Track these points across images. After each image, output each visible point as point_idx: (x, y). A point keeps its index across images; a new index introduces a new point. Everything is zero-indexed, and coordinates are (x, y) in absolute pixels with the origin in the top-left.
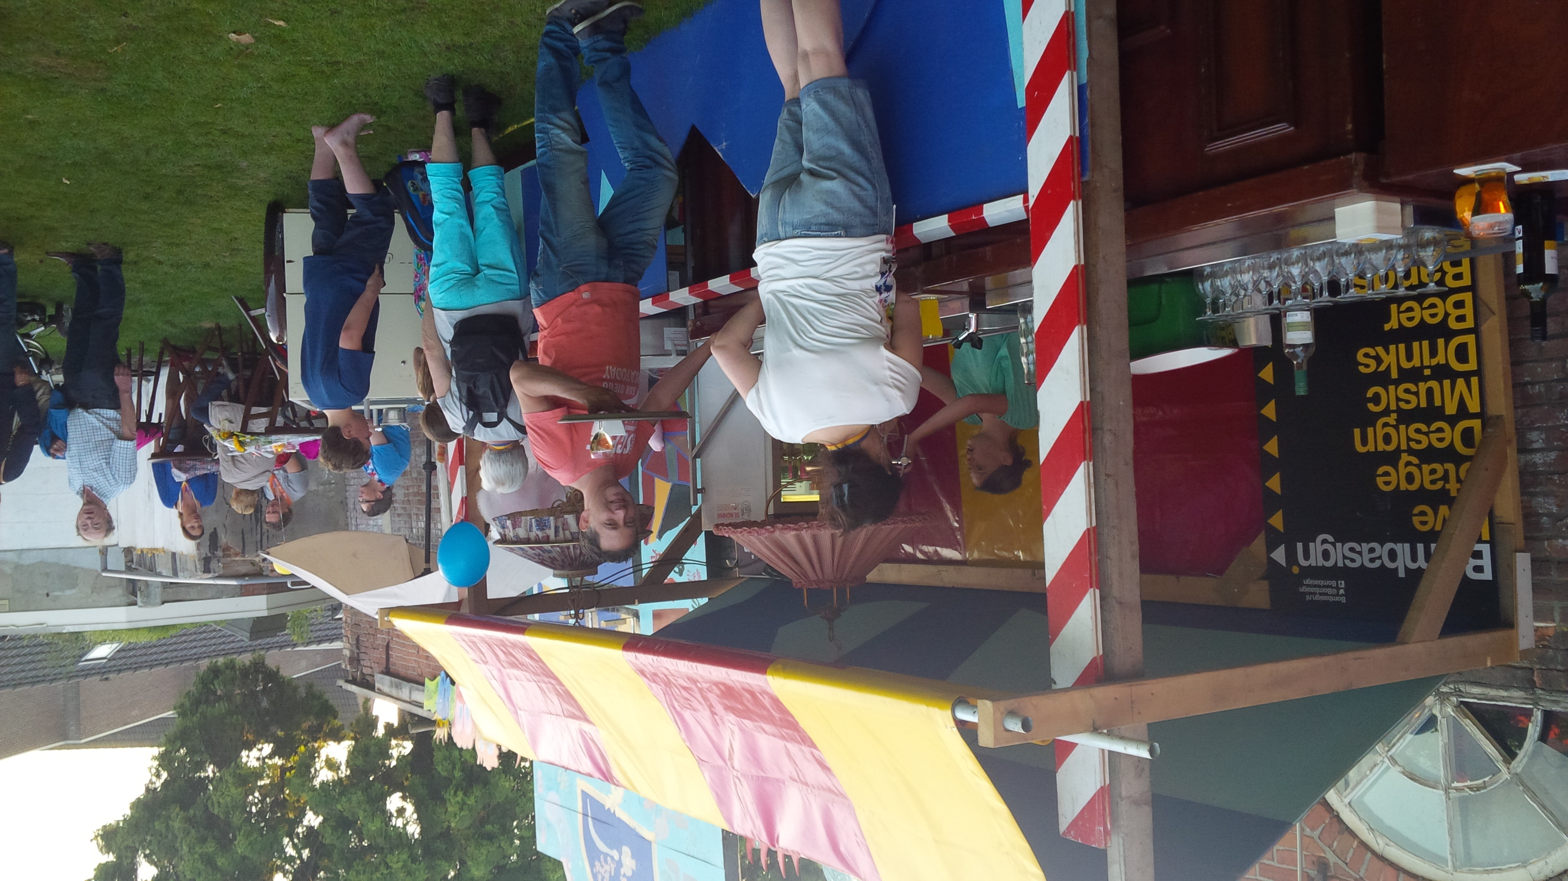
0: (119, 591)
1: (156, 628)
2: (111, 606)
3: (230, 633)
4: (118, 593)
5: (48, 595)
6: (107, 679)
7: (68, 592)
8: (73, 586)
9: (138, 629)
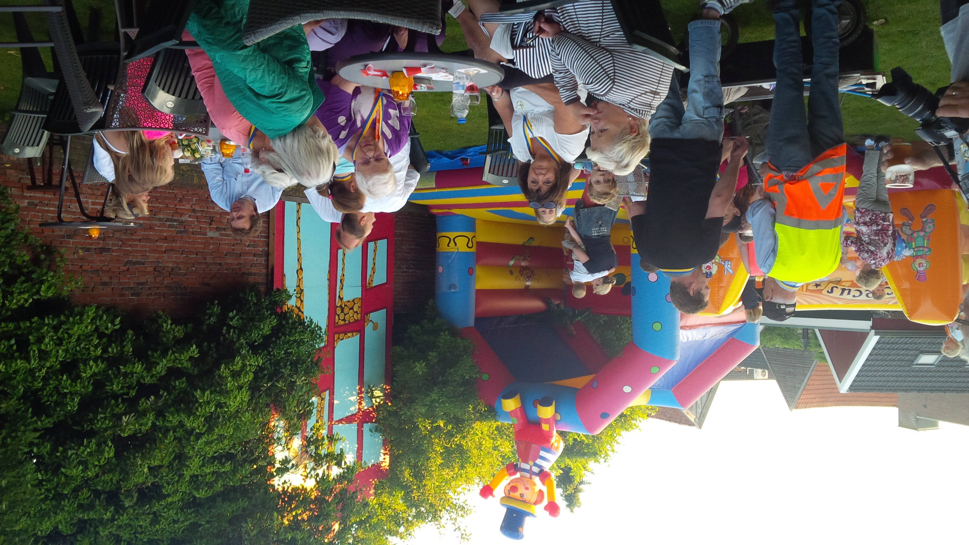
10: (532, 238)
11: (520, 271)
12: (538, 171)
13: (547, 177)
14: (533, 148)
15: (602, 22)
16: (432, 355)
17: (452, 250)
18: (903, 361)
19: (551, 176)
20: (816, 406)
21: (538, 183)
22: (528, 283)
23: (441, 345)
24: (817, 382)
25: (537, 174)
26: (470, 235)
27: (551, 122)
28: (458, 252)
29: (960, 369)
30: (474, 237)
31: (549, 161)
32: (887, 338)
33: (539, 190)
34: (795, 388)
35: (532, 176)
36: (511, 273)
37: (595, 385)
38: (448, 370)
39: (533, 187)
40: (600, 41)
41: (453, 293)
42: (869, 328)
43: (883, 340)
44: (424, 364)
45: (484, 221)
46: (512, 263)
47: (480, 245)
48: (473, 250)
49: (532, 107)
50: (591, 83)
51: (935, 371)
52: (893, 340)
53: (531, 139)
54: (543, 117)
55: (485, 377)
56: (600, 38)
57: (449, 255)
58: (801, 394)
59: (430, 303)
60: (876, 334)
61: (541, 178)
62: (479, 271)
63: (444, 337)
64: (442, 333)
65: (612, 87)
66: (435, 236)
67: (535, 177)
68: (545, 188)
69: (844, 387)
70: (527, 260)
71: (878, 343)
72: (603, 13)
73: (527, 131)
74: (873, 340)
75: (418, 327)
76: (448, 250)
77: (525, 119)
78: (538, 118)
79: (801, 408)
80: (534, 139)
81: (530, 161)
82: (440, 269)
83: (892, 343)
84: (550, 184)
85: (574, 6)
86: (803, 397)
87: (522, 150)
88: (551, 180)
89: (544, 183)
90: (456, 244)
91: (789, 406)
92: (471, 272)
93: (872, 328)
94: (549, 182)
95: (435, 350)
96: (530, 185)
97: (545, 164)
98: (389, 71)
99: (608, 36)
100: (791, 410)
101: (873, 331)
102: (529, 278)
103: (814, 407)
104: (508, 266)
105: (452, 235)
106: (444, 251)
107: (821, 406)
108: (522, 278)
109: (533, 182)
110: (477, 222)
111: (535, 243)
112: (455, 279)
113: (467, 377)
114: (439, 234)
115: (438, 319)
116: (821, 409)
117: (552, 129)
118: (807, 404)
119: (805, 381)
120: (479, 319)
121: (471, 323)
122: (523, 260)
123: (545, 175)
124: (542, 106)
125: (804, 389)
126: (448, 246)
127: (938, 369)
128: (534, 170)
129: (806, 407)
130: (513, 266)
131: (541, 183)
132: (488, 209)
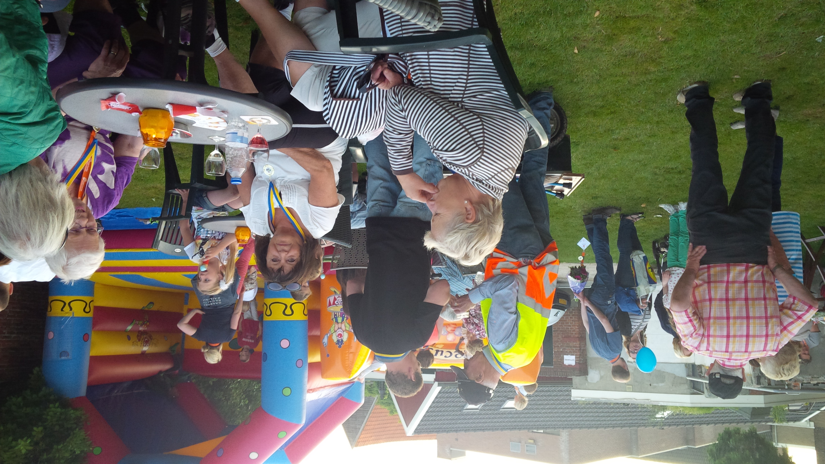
0: (686, 387)
1: (704, 408)
2: (682, 394)
3: (740, 414)
4: (685, 387)
5: (650, 385)
6: (663, 429)
7: (661, 385)
8: (663, 381)
9: (694, 407)
10: (152, 303)
11: (138, 336)
12: (279, 248)
13: (290, 254)
14: (275, 218)
15: (467, 79)
16: (37, 430)
17: (67, 315)
18: (456, 406)
19: (295, 253)
20: (372, 444)
21: (279, 261)
22: (145, 349)
23: (49, 417)
24: (373, 423)
25: (278, 251)
26: (87, 299)
27: (305, 192)
28: (73, 317)
29: (496, 412)
30: (92, 301)
31: (293, 235)
32: (447, 389)
33: (281, 269)
34: (356, 429)
35: (272, 254)
36: (129, 338)
37: (220, 453)
38: (55, 447)
39: (273, 266)
40: (462, 101)
41: (65, 360)
42: (433, 380)
43: (444, 390)
44: (29, 441)
45: (104, 285)
46: (129, 328)
47: (98, 309)
48: (90, 315)
49: (283, 174)
50: (452, 151)
51: (479, 414)
52: (451, 390)
53: (276, 209)
54: (296, 185)
55: (97, 451)
56: (463, 98)
57: (61, 320)
58: (361, 434)
59: (35, 372)
60: (439, 385)
61: (283, 256)
62: (94, 337)
63: (53, 409)
64: (51, 405)
65: (480, 158)
66: (47, 299)
67: (276, 254)
68: (288, 268)
69: (410, 430)
70: (146, 324)
71: (440, 392)
72: (468, 68)
73: (273, 200)
74: (436, 390)
75: (20, 399)
76: (60, 314)
77: (272, 185)
78: (290, 186)
79: (360, 446)
80: (280, 209)
81: (269, 235)
82: (51, 335)
83: (450, 392)
84: (294, 263)
85: (428, 55)
86: (362, 436)
87: (259, 221)
88: (295, 258)
89: (287, 261)
90: (71, 309)
91: (351, 445)
92: (86, 338)
93: (436, 380)
94: (293, 261)
95: (40, 424)
96: (270, 263)
97: (288, 239)
98: (142, 107)
99: (474, 97)
100: (352, 448)
101: (436, 383)
102: (146, 343)
103: (370, 444)
104: (125, 331)
105: (67, 299)
106: (56, 315)
107: (376, 443)
108: (139, 343)
109: (274, 260)
110: (96, 285)
111: (154, 308)
112: (68, 346)
113: (78, 452)
114: (51, 298)
115: (44, 388)
116: (375, 445)
117: (306, 200)
118: (365, 442)
119: (365, 422)
120: (91, 387)
121: (83, 392)
122: (141, 325)
123: (288, 252)
124: (296, 173)
125: (363, 429)
126: (62, 310)
127: (481, 412)
128: (275, 246)
129: (364, 445)
130: (130, 331)
131: (283, 261)
132: (113, 273)
